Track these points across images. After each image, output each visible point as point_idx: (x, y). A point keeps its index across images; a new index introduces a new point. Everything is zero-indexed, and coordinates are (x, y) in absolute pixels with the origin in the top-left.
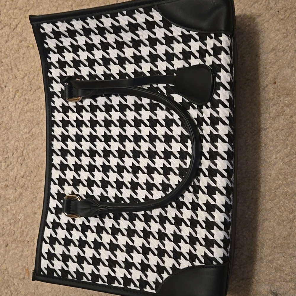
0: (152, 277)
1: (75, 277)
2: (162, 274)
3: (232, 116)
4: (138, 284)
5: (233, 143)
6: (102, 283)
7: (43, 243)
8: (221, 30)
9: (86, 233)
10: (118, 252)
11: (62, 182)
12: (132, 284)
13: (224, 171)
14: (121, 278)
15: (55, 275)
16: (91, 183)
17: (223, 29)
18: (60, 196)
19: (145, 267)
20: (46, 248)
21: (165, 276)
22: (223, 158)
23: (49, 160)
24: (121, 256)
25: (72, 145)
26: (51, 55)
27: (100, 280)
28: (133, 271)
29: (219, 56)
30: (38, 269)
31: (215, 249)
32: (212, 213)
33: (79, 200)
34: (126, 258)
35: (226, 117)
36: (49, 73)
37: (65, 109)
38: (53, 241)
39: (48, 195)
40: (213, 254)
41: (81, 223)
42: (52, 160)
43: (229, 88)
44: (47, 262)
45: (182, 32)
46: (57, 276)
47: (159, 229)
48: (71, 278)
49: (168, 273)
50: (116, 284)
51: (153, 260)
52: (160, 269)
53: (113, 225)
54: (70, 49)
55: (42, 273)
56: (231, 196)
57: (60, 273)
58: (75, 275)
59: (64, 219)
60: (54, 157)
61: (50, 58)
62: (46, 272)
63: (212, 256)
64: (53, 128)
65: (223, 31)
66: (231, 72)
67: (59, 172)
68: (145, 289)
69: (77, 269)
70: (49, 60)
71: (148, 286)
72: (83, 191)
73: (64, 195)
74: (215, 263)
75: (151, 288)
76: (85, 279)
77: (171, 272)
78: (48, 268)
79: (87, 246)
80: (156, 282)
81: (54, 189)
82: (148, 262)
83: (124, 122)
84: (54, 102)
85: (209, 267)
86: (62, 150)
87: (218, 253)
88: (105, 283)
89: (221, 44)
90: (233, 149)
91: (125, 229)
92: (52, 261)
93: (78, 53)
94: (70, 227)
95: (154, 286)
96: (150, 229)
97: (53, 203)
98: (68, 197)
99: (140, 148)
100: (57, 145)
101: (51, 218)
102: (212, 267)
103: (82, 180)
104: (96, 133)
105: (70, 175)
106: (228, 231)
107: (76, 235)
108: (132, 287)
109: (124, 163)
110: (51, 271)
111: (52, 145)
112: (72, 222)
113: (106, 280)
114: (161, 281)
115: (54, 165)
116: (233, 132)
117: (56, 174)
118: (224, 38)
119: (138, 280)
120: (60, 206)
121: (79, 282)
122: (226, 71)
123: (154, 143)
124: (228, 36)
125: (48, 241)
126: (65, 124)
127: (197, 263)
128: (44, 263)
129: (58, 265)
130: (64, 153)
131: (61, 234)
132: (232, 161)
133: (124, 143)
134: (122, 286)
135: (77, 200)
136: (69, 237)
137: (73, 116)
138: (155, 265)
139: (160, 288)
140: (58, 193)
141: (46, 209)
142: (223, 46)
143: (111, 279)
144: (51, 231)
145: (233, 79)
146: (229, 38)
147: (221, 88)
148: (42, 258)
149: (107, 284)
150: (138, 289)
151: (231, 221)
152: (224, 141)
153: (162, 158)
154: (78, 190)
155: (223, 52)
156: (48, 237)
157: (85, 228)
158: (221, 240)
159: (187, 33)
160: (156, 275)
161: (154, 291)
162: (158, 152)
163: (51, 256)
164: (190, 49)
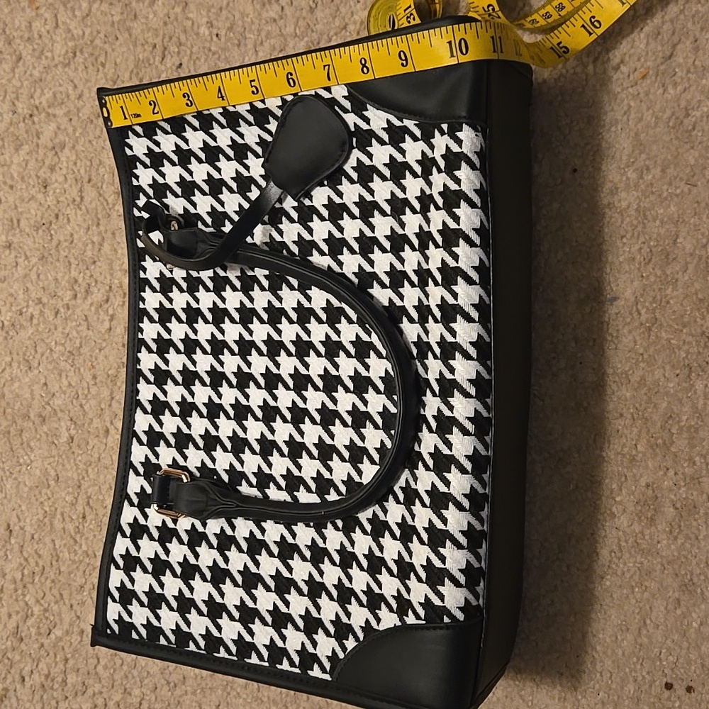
0: (325, 646)
1: (173, 641)
2: (344, 641)
3: (488, 302)
4: (297, 660)
5: (490, 359)
6: (227, 656)
7: (113, 567)
8: (460, 117)
9: (197, 548)
10: (259, 592)
11: (154, 438)
12: (285, 661)
13: (467, 421)
14: (264, 645)
15: (134, 636)
16: (211, 443)
17: (464, 114)
18: (150, 469)
19: (312, 625)
20: (116, 577)
21: (350, 644)
22: (467, 395)
23: (132, 392)
24: (265, 600)
25: (176, 362)
26: (140, 171)
27: (222, 649)
28: (289, 631)
29: (457, 173)
30: (100, 622)
31: (447, 589)
32: (443, 511)
33: (185, 481)
34: (274, 604)
35: (473, 305)
36: (135, 209)
37: (166, 285)
38: (131, 563)
39: (125, 465)
40: (443, 601)
41: (189, 528)
42: (138, 391)
43: (478, 243)
44: (118, 607)
45: (388, 121)
46: (137, 638)
47: (342, 543)
48: (166, 643)
49: (357, 638)
50: (254, 660)
51: (329, 610)
52: (342, 630)
53: (251, 532)
54: (175, 158)
55: (109, 631)
56: (486, 477)
57: (144, 632)
58: (172, 638)
59: (155, 518)
60: (142, 386)
61: (137, 178)
62: (116, 628)
63: (441, 604)
64: (141, 325)
65: (465, 117)
66: (484, 208)
67: (150, 418)
68: (310, 672)
69: (177, 625)
70: (135, 182)
71: (316, 666)
72: (195, 458)
73: (158, 467)
74: (446, 620)
75: (323, 670)
76: (192, 647)
77: (361, 636)
78: (120, 621)
79: (197, 576)
80: (333, 658)
81: (139, 453)
82: (319, 614)
83: (278, 314)
84: (145, 270)
85: (434, 628)
86: (156, 370)
87: (453, 597)
88: (233, 655)
89: (461, 147)
90: (489, 373)
91: (275, 542)
92: (129, 607)
93: (189, 166)
94: (166, 535)
95: (327, 666)
96: (325, 543)
97: (135, 484)
98: (165, 471)
99: (308, 370)
100: (148, 361)
101: (129, 514)
102: (441, 628)
103: (194, 436)
104: (223, 335)
105: (171, 424)
106: (479, 550)
107: (177, 552)
108: (285, 666)
109: (276, 402)
110: (127, 627)
111: (138, 361)
112: (170, 525)
113: (234, 649)
114: (341, 655)
115: (139, 404)
116: (490, 337)
117: (143, 422)
118: (466, 134)
119: (297, 652)
120: (149, 490)
121: (181, 653)
122: (472, 204)
123: (336, 359)
124: (475, 130)
125: (121, 563)
126: (166, 315)
127: (411, 619)
128: (114, 610)
129: (140, 615)
130: (161, 377)
131: (148, 548)
132: (488, 400)
133: (277, 358)
134: (267, 664)
135: (182, 479)
136: (163, 557)
137: (180, 300)
138: (331, 621)
139: (338, 670)
140: (147, 463)
141: (121, 495)
142: (465, 152)
143: (245, 648)
144: (128, 542)
145: (488, 220)
146: (479, 134)
147: (461, 242)
148: (109, 600)
149: (235, 658)
150: (297, 670)
151: (485, 528)
152: (467, 356)
153: (351, 392)
154: (185, 458)
155: (463, 164)
156: (121, 555)
157: (196, 539)
158: (460, 570)
159: (397, 123)
160: (333, 643)
161: (327, 677)
162: (343, 377)
163: (127, 596)
164: (404, 157)
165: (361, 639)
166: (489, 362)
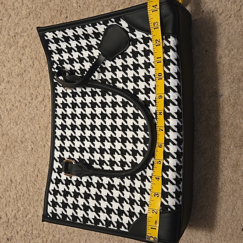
0: (126, 220)
1: (72, 219)
2: (132, 218)
3: (180, 98)
4: (116, 225)
5: (182, 118)
6: (91, 224)
7: (49, 194)
8: (169, 33)
9: (79, 187)
10: (101, 201)
11: (62, 149)
12: (112, 225)
13: (174, 140)
14: (104, 220)
15: (58, 218)
16: (82, 150)
17: (170, 32)
18: (61, 159)
19: (120, 213)
20: (51, 198)
21: (135, 219)
22: (174, 131)
23: (54, 133)
24: (104, 204)
25: (69, 122)
26: (54, 55)
27: (89, 222)
28: (112, 215)
29: (169, 53)
30: (45, 213)
31: (169, 199)
32: (167, 172)
33: (74, 163)
34: (107, 206)
35: (175, 99)
36: (53, 69)
37: (65, 95)
38: (56, 192)
39: (52, 158)
40: (168, 203)
41: (76, 180)
42: (56, 132)
43: (177, 77)
44: (52, 208)
45: (143, 35)
46: (59, 218)
47: (130, 184)
48: (69, 220)
50: (100, 225)
51: (126, 207)
52: (131, 214)
53: (98, 181)
54: (66, 51)
55: (48, 216)
56: (181, 159)
57: (61, 216)
58: (71, 218)
59: (64, 176)
60: (57, 130)
61: (53, 58)
62: (51, 215)
64: (56, 109)
65: (171, 33)
66: (178, 65)
67: (60, 142)
68: (120, 229)
69: (73, 214)
70: (52, 59)
71: (123, 227)
72: (77, 155)
73: (64, 159)
74: (169, 210)
75: (125, 228)
76: (78, 221)
77: (138, 216)
78: (52, 213)
79: (79, 196)
80: (129, 224)
81: (57, 154)
82: (123, 208)
83: (104, 104)
84: (57, 90)
85: (165, 213)
86: (62, 125)
87: (171, 202)
88: (93, 224)
89: (170, 44)
90: (182, 123)
91: (107, 184)
92: (55, 208)
93: (72, 53)
94: (68, 182)
95: (127, 227)
96: (124, 184)
97: (56, 165)
98: (67, 160)
99: (116, 124)
100: (59, 122)
101: (54, 175)
102: (167, 213)
103: (76, 148)
104: (85, 112)
105: (67, 144)
106: (180, 185)
107: (72, 188)
108: (112, 227)
109: (105, 135)
110: (55, 215)
111: (56, 122)
112: (69, 179)
113: (93, 221)
114: (132, 223)
115: (56, 137)
116: (181, 110)
117: (58, 143)
118: (172, 39)
119: (116, 222)
120: (61, 167)
121: (74, 224)
122: (174, 64)
123: (126, 119)
124: (175, 38)
125: (52, 193)
126: (65, 106)
128: (50, 209)
129: (59, 211)
130: (64, 127)
131: (62, 187)
132: (181, 133)
133: (105, 120)
134: (105, 227)
135: (73, 163)
136: (67, 190)
137: (69, 100)
138: (128, 211)
139: (131, 228)
140: (60, 157)
141: (51, 169)
142: (171, 46)
143: (97, 221)
144: (54, 185)
145: (180, 69)
146: (176, 39)
147: (171, 77)
148: (48, 206)
149: (94, 225)
150: (116, 228)
151: (182, 177)
152: (174, 117)
153: (132, 131)
154: (73, 155)
155: (171, 50)
156: (52, 190)
157: (78, 183)
158: (174, 192)
159: (146, 36)
160: (128, 219)
161: (127, 231)
162: (129, 126)
163: (55, 204)
164: (149, 48)
165: (139, 217)
166: (181, 119)
